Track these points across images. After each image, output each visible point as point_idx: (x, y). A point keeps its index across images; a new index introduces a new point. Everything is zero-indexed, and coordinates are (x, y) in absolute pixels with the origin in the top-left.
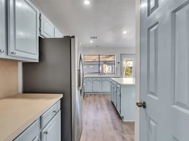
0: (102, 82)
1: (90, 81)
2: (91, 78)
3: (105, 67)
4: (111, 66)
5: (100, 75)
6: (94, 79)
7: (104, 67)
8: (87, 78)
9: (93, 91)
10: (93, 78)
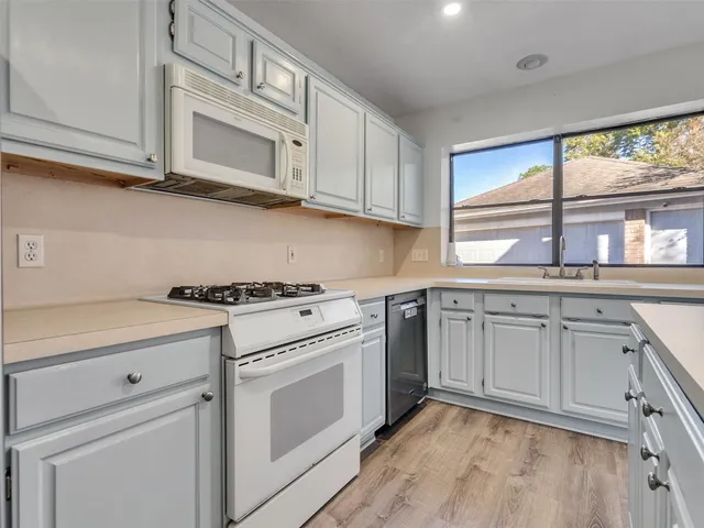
0: (567, 335)
1: (465, 315)
2: (472, 297)
3: (639, 239)
4: (683, 232)
5: (561, 276)
6: (493, 302)
7: (629, 235)
8: (445, 295)
9: (491, 390)
10: (488, 298)
